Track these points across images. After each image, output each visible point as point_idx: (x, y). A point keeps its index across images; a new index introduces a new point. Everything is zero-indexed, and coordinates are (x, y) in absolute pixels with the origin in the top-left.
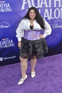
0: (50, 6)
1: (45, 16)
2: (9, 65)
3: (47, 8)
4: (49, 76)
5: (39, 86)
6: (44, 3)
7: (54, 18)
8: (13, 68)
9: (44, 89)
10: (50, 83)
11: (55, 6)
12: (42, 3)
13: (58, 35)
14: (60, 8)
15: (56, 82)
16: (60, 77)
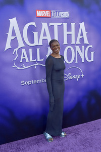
6: (45, 38)
11: (65, 42)
12: (42, 37)
13: (72, 92)
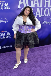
0: (41, 6)
1: (37, 14)
2: (6, 53)
3: (38, 7)
4: (38, 62)
5: (31, 70)
7: (44, 16)
8: (10, 55)
9: (34, 72)
10: (39, 68)
13: (47, 30)
14: (49, 8)
15: (44, 67)
16: (48, 64)
